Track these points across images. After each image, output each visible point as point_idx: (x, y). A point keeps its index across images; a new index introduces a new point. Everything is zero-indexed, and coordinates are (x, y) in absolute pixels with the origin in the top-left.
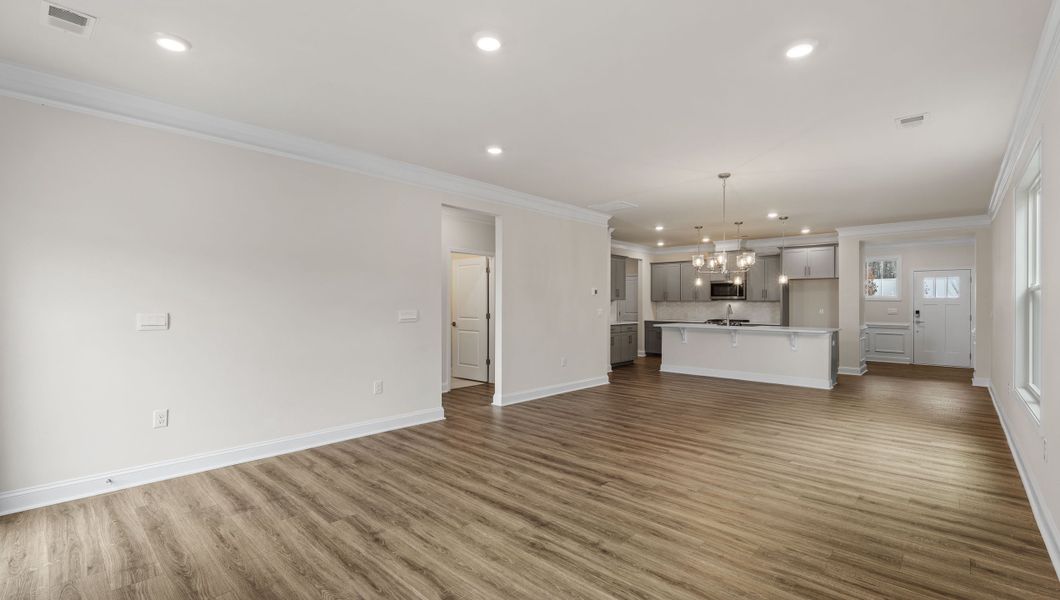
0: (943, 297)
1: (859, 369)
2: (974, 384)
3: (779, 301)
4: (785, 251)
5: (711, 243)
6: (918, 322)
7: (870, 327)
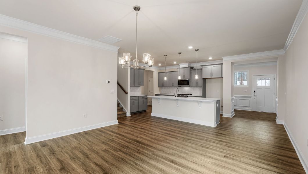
0: (265, 85)
1: (231, 115)
2: (277, 123)
3: (201, 87)
4: (203, 67)
5: (177, 65)
6: (255, 95)
7: (235, 97)
